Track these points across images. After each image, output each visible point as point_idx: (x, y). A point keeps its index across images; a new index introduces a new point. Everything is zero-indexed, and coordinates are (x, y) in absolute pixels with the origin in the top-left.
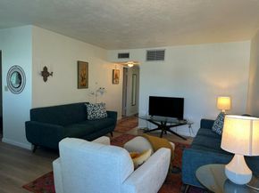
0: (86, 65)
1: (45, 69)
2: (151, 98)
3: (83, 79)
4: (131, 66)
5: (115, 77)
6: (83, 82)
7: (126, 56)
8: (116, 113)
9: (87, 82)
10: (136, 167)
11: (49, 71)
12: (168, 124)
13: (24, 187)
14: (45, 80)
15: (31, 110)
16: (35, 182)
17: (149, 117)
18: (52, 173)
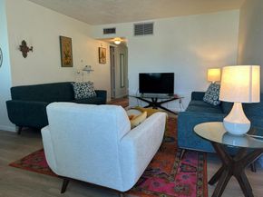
0: (69, 40)
1: (24, 43)
2: (140, 75)
3: (67, 56)
4: (118, 43)
5: (101, 57)
6: (67, 60)
7: (113, 31)
8: (105, 92)
9: (71, 60)
10: (133, 127)
11: (29, 45)
12: (159, 101)
13: (11, 165)
14: (25, 56)
15: (12, 89)
16: (23, 160)
17: (139, 95)
18: (43, 150)
